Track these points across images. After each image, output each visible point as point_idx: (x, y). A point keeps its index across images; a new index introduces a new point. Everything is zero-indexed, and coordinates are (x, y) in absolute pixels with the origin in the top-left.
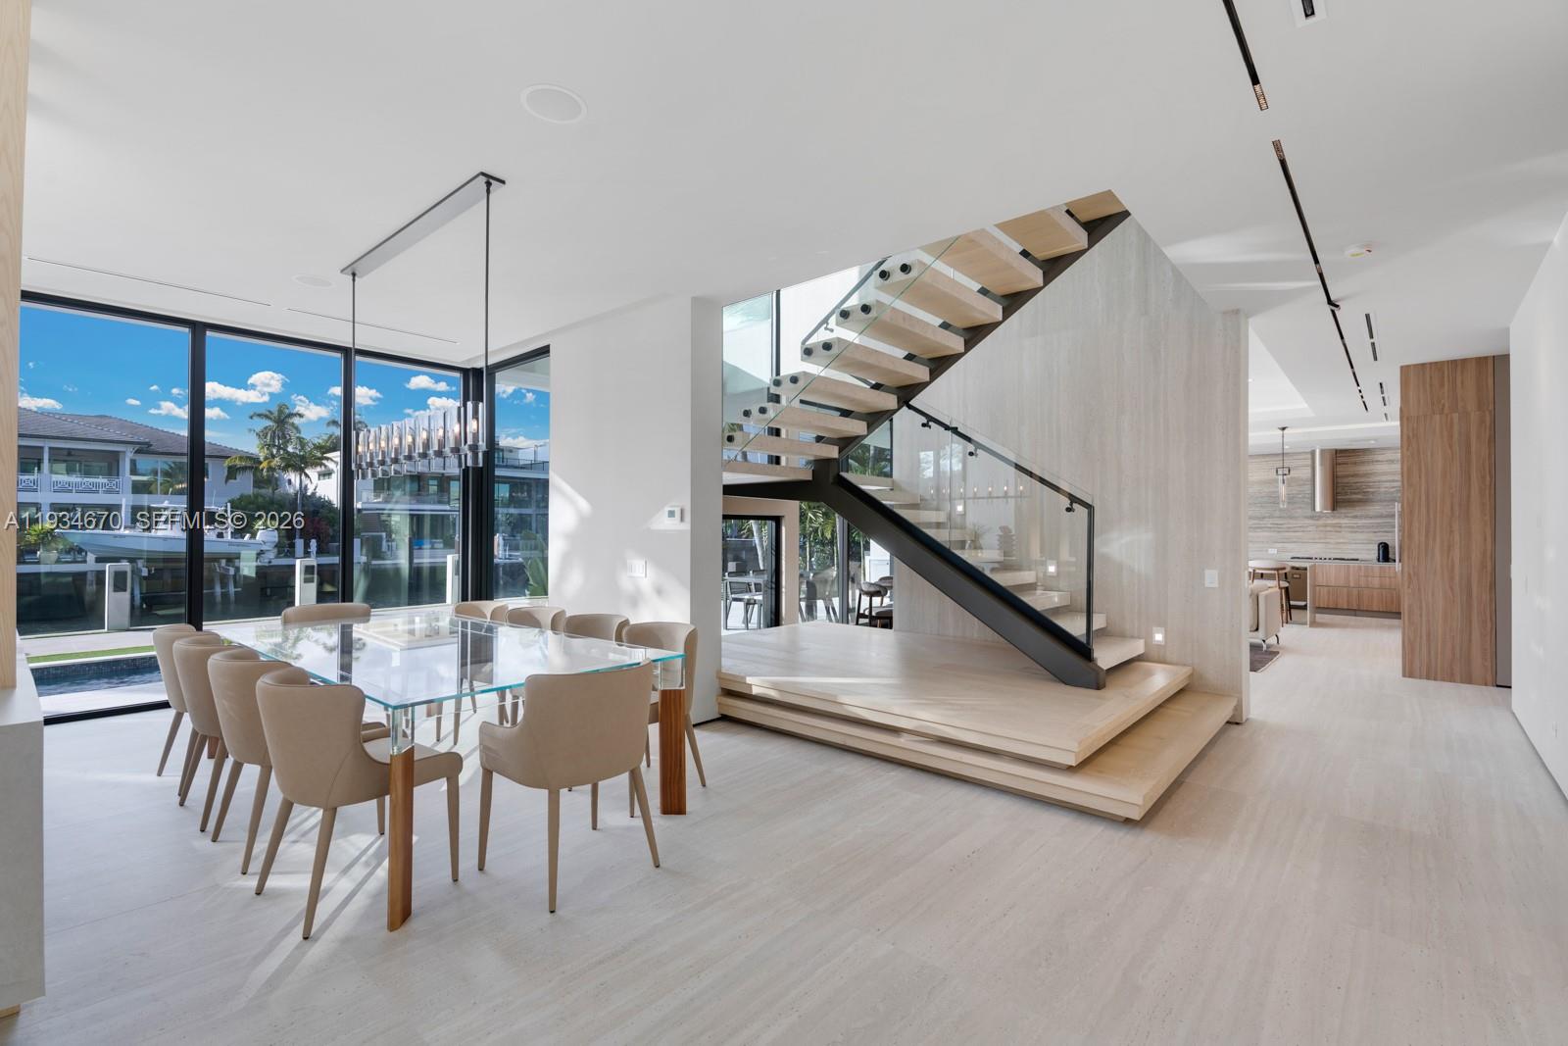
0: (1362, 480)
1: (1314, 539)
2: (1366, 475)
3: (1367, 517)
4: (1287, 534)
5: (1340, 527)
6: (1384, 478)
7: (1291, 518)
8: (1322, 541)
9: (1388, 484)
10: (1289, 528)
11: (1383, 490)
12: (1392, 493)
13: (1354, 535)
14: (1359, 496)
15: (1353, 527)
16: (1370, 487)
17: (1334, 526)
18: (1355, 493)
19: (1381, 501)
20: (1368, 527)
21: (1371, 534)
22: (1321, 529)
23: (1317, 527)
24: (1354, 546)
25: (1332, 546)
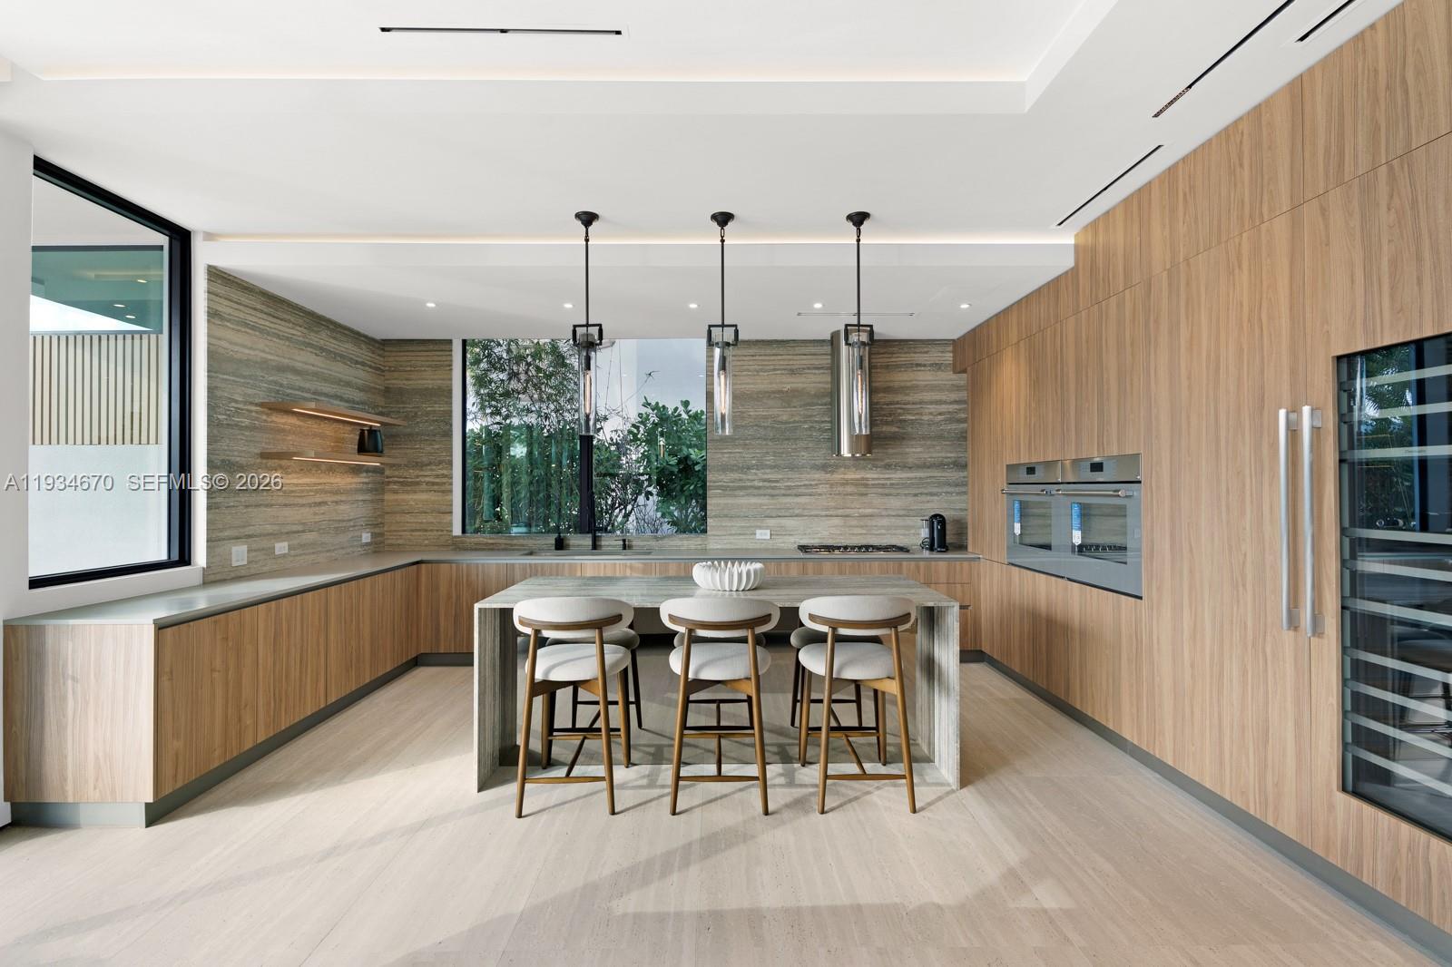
0: (899, 398)
1: (827, 509)
2: (903, 390)
3: (906, 467)
4: (788, 500)
5: (866, 486)
6: (927, 396)
7: (792, 468)
8: (840, 512)
9: (932, 408)
10: (789, 488)
11: (925, 418)
12: (938, 423)
13: (886, 500)
14: (894, 429)
15: (883, 486)
16: (907, 411)
17: (856, 483)
18: (887, 423)
19: (924, 438)
20: (905, 486)
21: (911, 499)
22: (841, 489)
23: (832, 485)
24: (885, 522)
25: (854, 522)
